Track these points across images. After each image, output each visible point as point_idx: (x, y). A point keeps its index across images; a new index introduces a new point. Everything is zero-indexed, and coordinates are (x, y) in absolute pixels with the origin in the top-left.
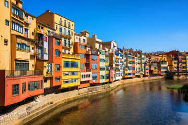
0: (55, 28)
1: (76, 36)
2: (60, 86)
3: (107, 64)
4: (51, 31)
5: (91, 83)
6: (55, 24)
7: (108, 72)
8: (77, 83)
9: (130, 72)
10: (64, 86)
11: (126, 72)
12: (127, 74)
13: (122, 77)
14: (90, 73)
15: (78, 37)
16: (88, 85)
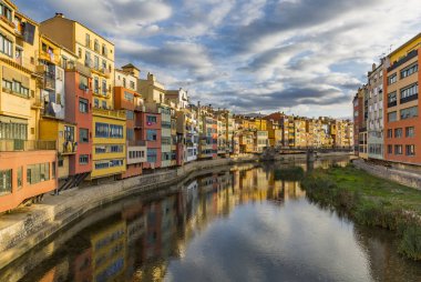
0: (77, 54)
1: (117, 74)
2: (89, 173)
3: (174, 132)
4: (70, 57)
5: (145, 166)
6: (77, 46)
7: (174, 148)
8: (121, 169)
9: (209, 147)
10: (96, 173)
11: (203, 148)
12: (203, 152)
13: (195, 157)
14: (144, 149)
15: (122, 76)
16: (139, 171)
